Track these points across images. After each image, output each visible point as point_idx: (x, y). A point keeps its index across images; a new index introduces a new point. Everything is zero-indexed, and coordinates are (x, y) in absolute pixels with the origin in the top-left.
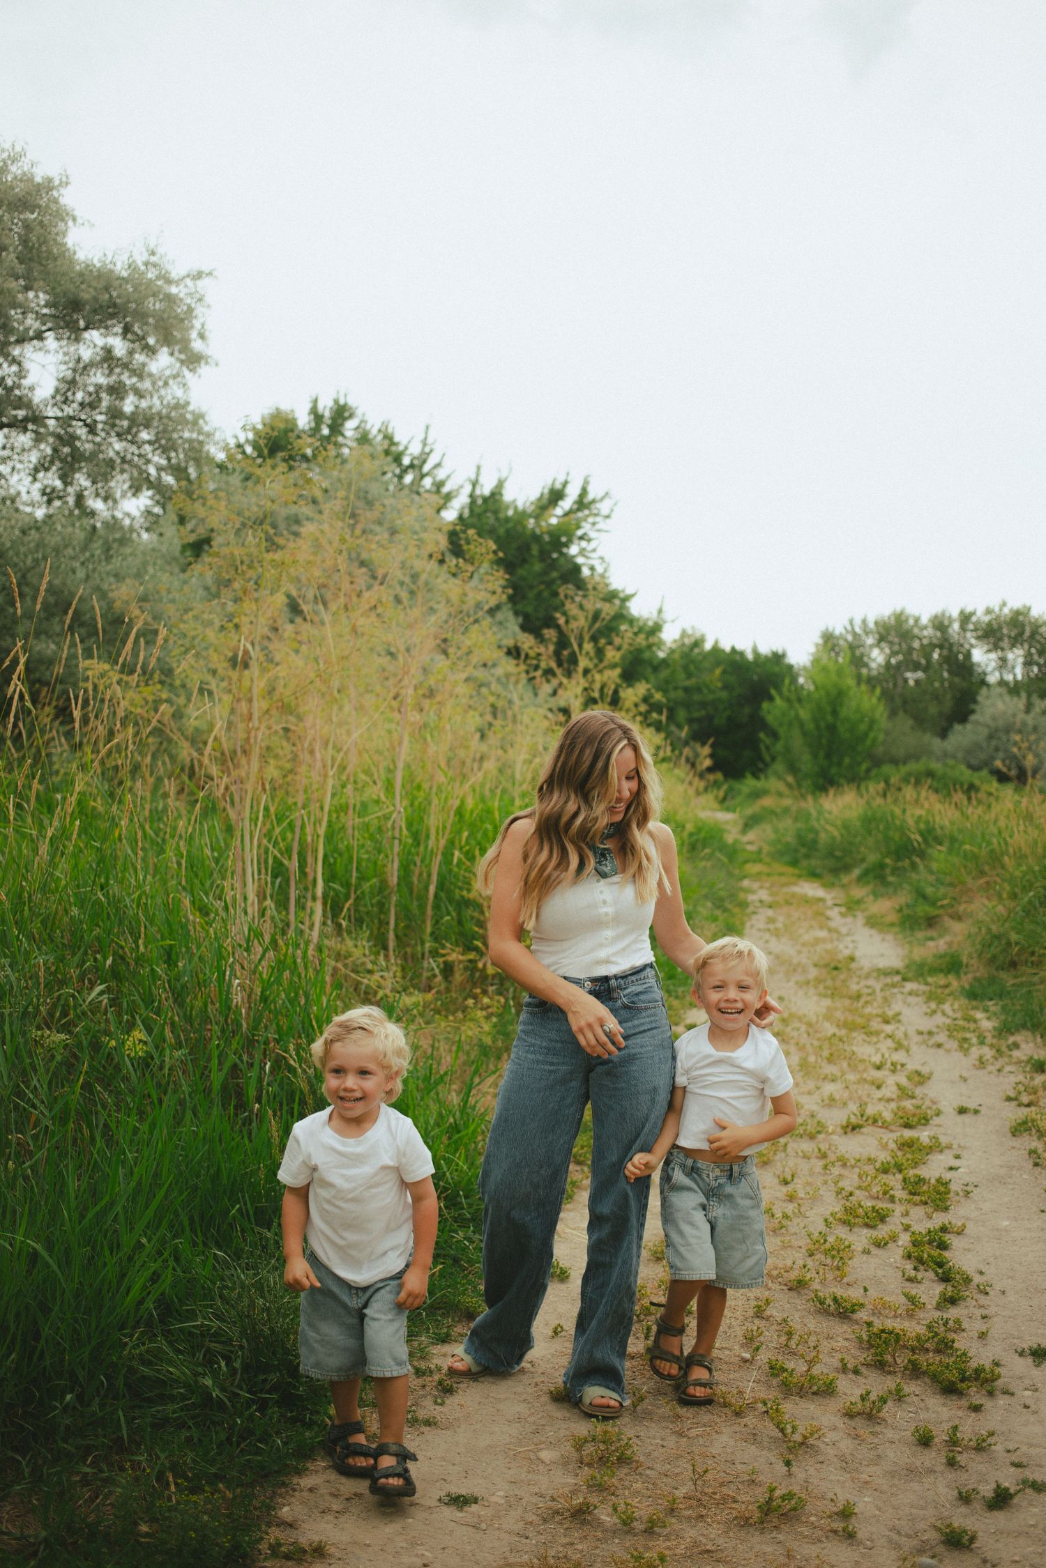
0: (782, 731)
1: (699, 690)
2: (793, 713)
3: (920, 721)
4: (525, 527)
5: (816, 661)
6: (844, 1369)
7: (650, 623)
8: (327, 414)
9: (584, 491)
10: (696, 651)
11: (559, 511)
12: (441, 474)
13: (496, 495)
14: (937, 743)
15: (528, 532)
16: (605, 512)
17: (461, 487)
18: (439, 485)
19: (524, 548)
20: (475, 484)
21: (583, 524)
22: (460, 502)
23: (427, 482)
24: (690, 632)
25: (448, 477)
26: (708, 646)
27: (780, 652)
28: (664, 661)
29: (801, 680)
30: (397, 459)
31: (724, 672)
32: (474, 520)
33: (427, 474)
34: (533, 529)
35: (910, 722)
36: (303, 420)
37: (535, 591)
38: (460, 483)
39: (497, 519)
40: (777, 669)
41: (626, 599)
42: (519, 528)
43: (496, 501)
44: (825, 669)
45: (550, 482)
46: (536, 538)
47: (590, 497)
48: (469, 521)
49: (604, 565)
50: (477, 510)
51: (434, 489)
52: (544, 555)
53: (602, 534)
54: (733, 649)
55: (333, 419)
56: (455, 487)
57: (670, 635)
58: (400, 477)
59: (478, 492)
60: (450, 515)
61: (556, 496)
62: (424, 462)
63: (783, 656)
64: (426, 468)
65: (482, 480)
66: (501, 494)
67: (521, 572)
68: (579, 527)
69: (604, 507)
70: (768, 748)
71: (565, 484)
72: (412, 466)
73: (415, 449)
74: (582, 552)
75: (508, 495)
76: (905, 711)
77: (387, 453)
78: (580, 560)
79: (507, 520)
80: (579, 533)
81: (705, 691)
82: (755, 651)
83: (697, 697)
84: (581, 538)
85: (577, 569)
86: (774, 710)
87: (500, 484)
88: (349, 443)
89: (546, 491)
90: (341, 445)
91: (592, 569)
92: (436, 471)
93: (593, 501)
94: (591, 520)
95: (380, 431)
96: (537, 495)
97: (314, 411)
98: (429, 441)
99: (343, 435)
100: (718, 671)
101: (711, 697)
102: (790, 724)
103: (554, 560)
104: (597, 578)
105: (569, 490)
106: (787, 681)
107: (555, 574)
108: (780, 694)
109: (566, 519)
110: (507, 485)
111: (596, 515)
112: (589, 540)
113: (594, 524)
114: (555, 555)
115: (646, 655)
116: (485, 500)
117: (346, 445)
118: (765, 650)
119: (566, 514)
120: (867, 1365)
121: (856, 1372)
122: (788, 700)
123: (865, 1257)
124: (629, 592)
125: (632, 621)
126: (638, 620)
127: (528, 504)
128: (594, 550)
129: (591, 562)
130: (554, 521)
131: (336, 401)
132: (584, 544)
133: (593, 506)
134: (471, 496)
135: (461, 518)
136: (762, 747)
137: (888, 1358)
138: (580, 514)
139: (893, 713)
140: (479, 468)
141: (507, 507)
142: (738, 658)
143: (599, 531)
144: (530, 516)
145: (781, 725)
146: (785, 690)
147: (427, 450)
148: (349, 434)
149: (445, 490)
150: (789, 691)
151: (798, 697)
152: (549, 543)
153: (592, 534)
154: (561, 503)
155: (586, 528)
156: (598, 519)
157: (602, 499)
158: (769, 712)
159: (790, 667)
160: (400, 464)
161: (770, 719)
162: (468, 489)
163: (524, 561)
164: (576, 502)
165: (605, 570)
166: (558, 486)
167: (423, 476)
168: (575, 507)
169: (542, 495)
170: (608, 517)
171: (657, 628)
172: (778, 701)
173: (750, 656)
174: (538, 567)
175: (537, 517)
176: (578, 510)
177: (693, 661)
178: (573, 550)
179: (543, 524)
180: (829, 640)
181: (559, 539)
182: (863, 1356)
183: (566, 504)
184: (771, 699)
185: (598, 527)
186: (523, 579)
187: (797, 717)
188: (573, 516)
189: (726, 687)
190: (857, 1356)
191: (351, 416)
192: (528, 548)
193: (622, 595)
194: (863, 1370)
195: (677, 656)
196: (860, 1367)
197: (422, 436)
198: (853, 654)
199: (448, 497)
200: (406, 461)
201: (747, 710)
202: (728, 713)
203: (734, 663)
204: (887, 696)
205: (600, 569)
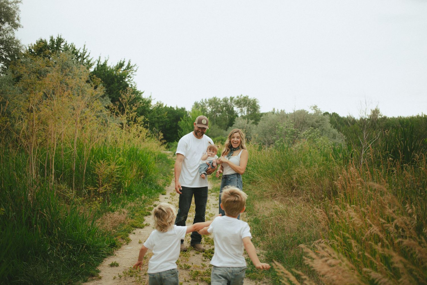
0: (183, 129)
1: (161, 118)
2: (186, 124)
3: (220, 126)
4: (113, 74)
5: (192, 110)
6: (185, 281)
7: (148, 100)
8: (55, 41)
9: (129, 64)
10: (160, 108)
11: (122, 69)
12: (89, 59)
13: (105, 65)
14: (225, 132)
15: (114, 75)
16: (135, 70)
17: (95, 62)
18: (89, 62)
19: (113, 79)
20: (99, 62)
21: (129, 73)
22: (94, 66)
23: (85, 61)
24: (159, 102)
25: (91, 59)
26: (164, 106)
27: (184, 108)
28: (152, 110)
29: (189, 115)
30: (76, 54)
31: (168, 113)
32: (98, 71)
33: (85, 59)
34: (115, 74)
35: (218, 126)
36: (49, 43)
37: (116, 91)
38: (95, 61)
39: (105, 71)
40: (182, 112)
41: (141, 94)
42: (111, 74)
43: (104, 66)
44: (195, 113)
45: (120, 61)
46: (116, 76)
47: (131, 66)
48: (97, 72)
49: (135, 84)
50: (99, 69)
51: (87, 63)
52: (118, 81)
53: (134, 76)
54: (171, 107)
55: (57, 42)
56: (93, 62)
57: (153, 103)
58: (77, 59)
59: (100, 64)
60: (92, 70)
61: (121, 65)
62: (84, 55)
63: (185, 109)
64: (85, 57)
65: (101, 60)
66: (106, 65)
67: (112, 86)
68: (128, 74)
69: (135, 68)
70: (180, 134)
71: (124, 62)
72: (80, 56)
73: (81, 51)
74: (129, 80)
75: (108, 65)
76: (217, 124)
77: (73, 52)
78: (128, 83)
79: (108, 72)
80: (128, 75)
81: (163, 119)
82: (177, 107)
83: (161, 120)
84: (128, 77)
85: (127, 85)
86: (181, 123)
87: (106, 62)
88: (62, 49)
89: (118, 64)
90: (60, 50)
91: (131, 85)
92: (87, 58)
93: (132, 67)
94: (131, 72)
95: (71, 46)
96: (116, 65)
97: (52, 40)
98: (85, 49)
99: (61, 47)
100: (166, 113)
101: (165, 120)
102: (186, 127)
103: (121, 83)
104: (133, 88)
105: (125, 64)
106: (185, 116)
107: (121, 87)
108: (183, 119)
109: (124, 71)
110: (108, 62)
111: (133, 70)
112: (131, 77)
113: (132, 73)
114: (121, 81)
115: (147, 109)
116: (102, 66)
117: (61, 50)
118: (180, 107)
119: (124, 70)
120: (191, 280)
121: (188, 282)
122: (185, 121)
123: (193, 257)
124: (142, 91)
125: (143, 100)
126: (145, 99)
127: (113, 67)
128: (132, 80)
129: (131, 83)
130: (121, 72)
131: (58, 38)
132: (129, 78)
133: (132, 68)
134: (98, 65)
135: (95, 70)
136: (178, 133)
137: (196, 278)
138: (128, 70)
139: (213, 124)
140: (100, 57)
141: (108, 68)
142: (172, 109)
143: (133, 75)
144: (114, 71)
145: (183, 127)
146: (184, 118)
147: (85, 52)
148: (62, 47)
149: (90, 63)
150: (185, 118)
151: (188, 120)
152: (119, 78)
153: (131, 76)
154: (123, 67)
155: (130, 74)
156: (133, 72)
157: (134, 66)
158: (180, 124)
159: (186, 112)
160: (77, 55)
161: (180, 126)
162: (97, 63)
163: (113, 83)
164: (127, 67)
165: (135, 86)
166: (122, 62)
167: (84, 59)
168: (127, 68)
169: (117, 65)
170: (136, 71)
171: (149, 102)
172: (182, 121)
173: (175, 109)
174: (116, 85)
175: (116, 71)
176: (127, 69)
177: (159, 110)
178: (126, 80)
179: (118, 73)
180: (197, 105)
181: (122, 77)
182: (189, 278)
183: (124, 67)
184: (181, 121)
185: (133, 74)
186: (112, 88)
187: (188, 125)
188: (126, 71)
189: (169, 117)
190: (188, 278)
191: (63, 42)
192: (114, 80)
193: (140, 92)
194: (190, 281)
195: (155, 109)
196: (189, 280)
197: (83, 48)
198: (202, 108)
199: (91, 65)
200: (79, 55)
201: (175, 124)
202: (170, 124)
203: (171, 111)
204: (211, 119)
205: (134, 85)
